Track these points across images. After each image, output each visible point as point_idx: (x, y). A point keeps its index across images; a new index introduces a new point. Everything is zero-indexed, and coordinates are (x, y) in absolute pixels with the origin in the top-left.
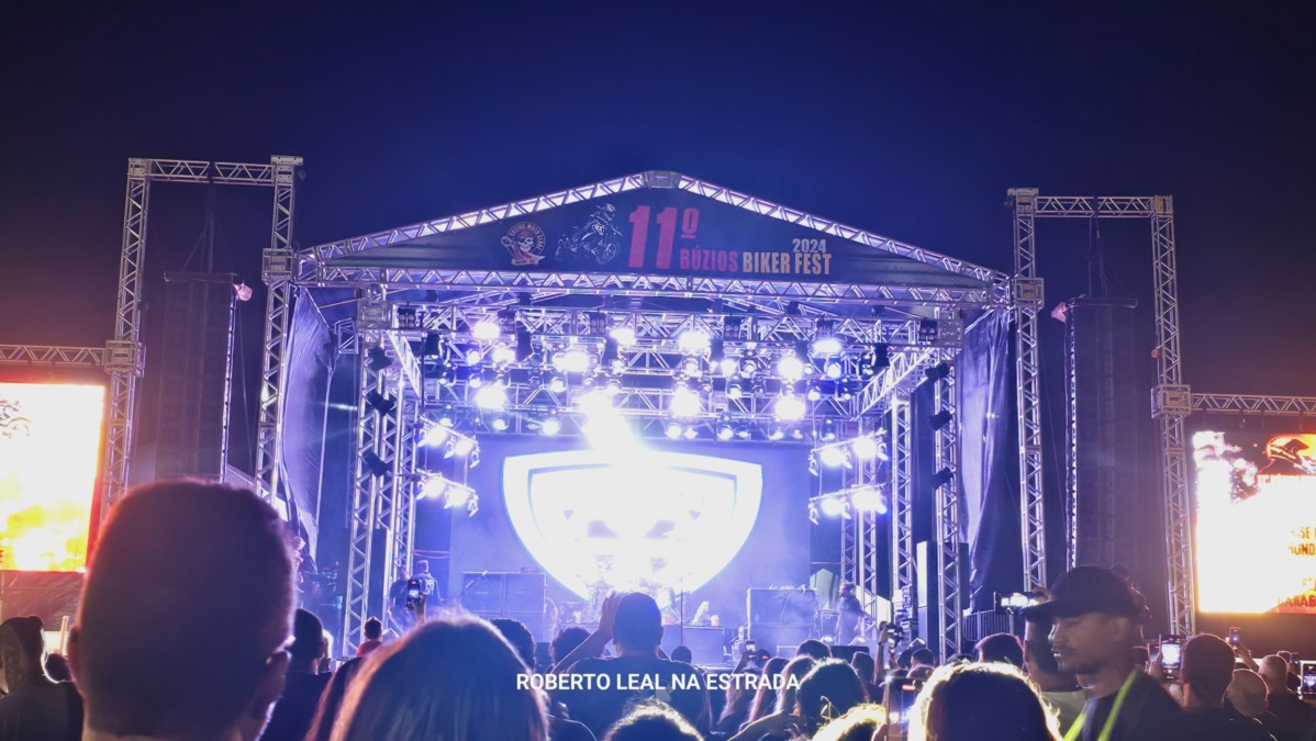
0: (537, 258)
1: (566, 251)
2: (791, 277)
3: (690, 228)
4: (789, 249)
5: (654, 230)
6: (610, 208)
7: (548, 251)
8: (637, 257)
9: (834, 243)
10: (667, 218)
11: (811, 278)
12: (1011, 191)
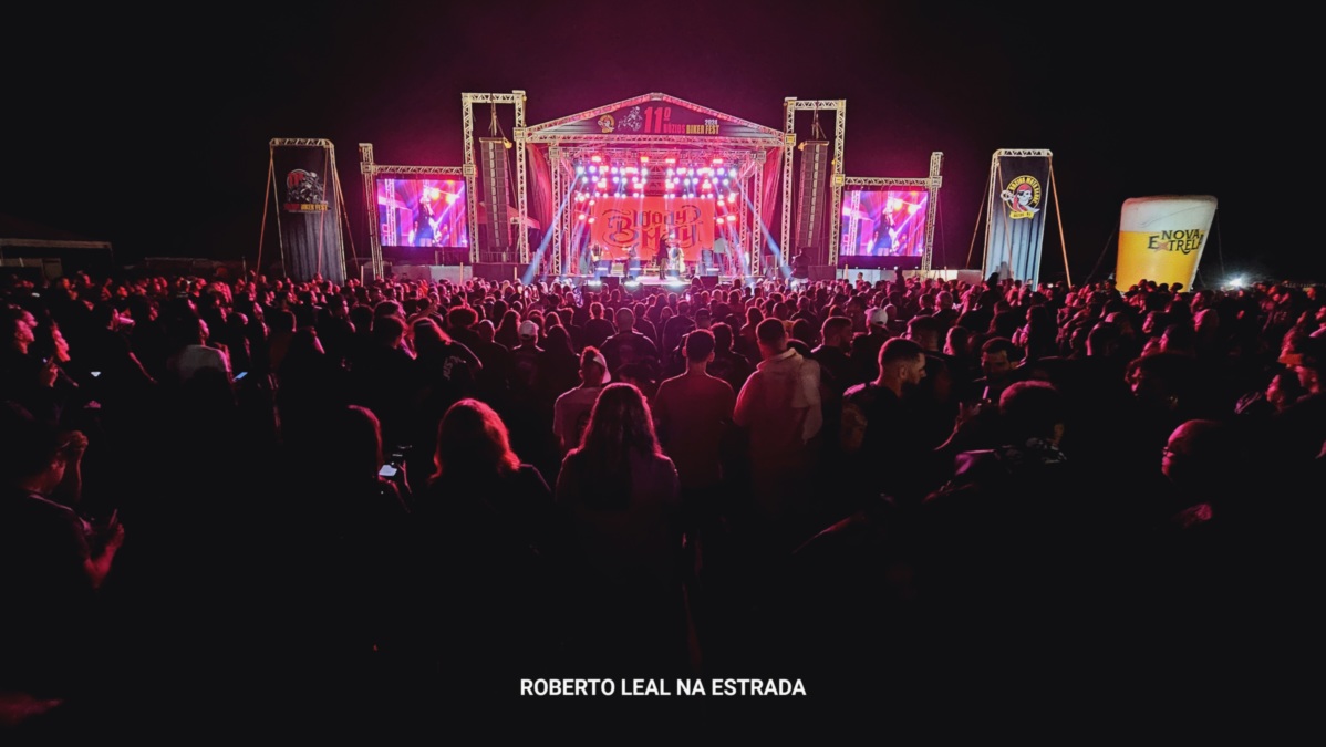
0: (611, 129)
1: (622, 126)
2: (704, 135)
3: (667, 118)
4: (703, 123)
5: (654, 116)
6: (638, 108)
7: (615, 126)
8: (648, 129)
9: (720, 121)
10: (659, 111)
11: (712, 135)
12: (786, 99)
